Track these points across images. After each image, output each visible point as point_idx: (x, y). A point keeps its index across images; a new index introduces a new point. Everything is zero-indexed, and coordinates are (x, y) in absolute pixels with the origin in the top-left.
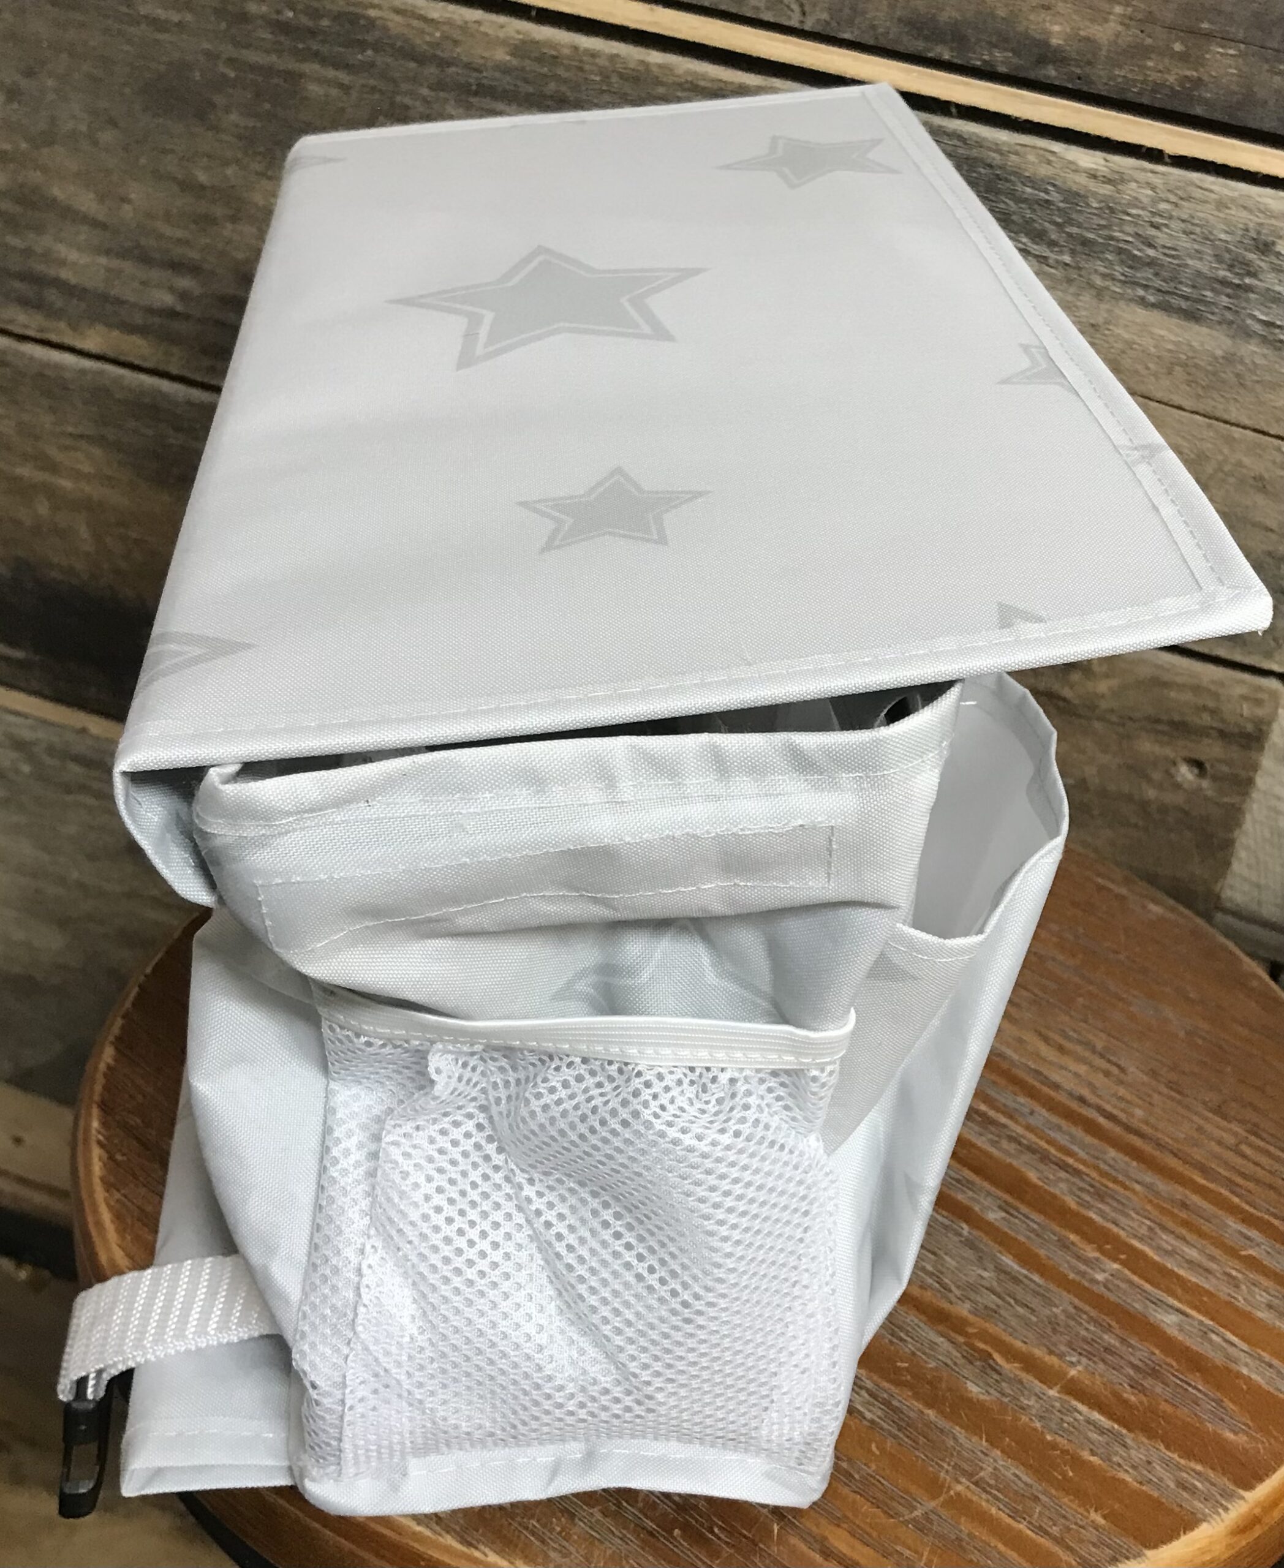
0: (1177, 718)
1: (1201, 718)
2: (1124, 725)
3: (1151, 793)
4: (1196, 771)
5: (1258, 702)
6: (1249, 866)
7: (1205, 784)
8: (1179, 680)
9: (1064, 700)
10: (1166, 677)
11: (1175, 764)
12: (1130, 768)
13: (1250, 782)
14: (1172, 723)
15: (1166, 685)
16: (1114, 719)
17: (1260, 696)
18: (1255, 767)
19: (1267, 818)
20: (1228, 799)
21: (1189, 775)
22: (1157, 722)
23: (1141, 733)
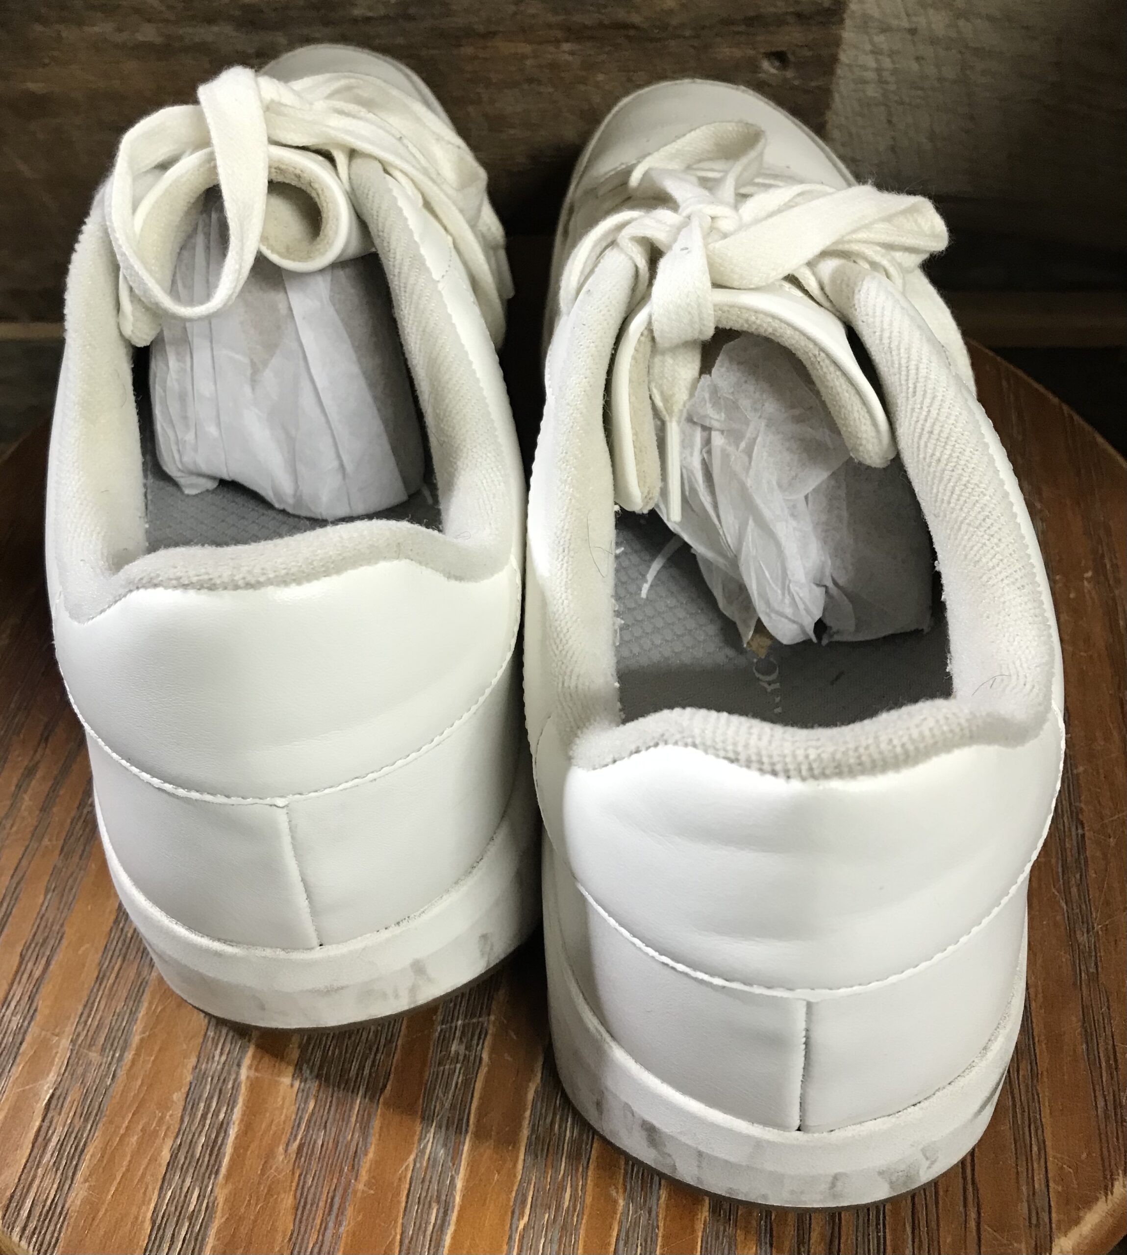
0: (752, 12)
1: (776, 6)
2: (697, 37)
4: (777, 64)
7: (790, 74)
9: (634, 27)
11: (758, 61)
13: (834, 59)
14: (750, 21)
16: (688, 33)
18: (837, 42)
19: (855, 91)
20: (813, 84)
21: (773, 71)
22: (733, 23)
23: (719, 39)
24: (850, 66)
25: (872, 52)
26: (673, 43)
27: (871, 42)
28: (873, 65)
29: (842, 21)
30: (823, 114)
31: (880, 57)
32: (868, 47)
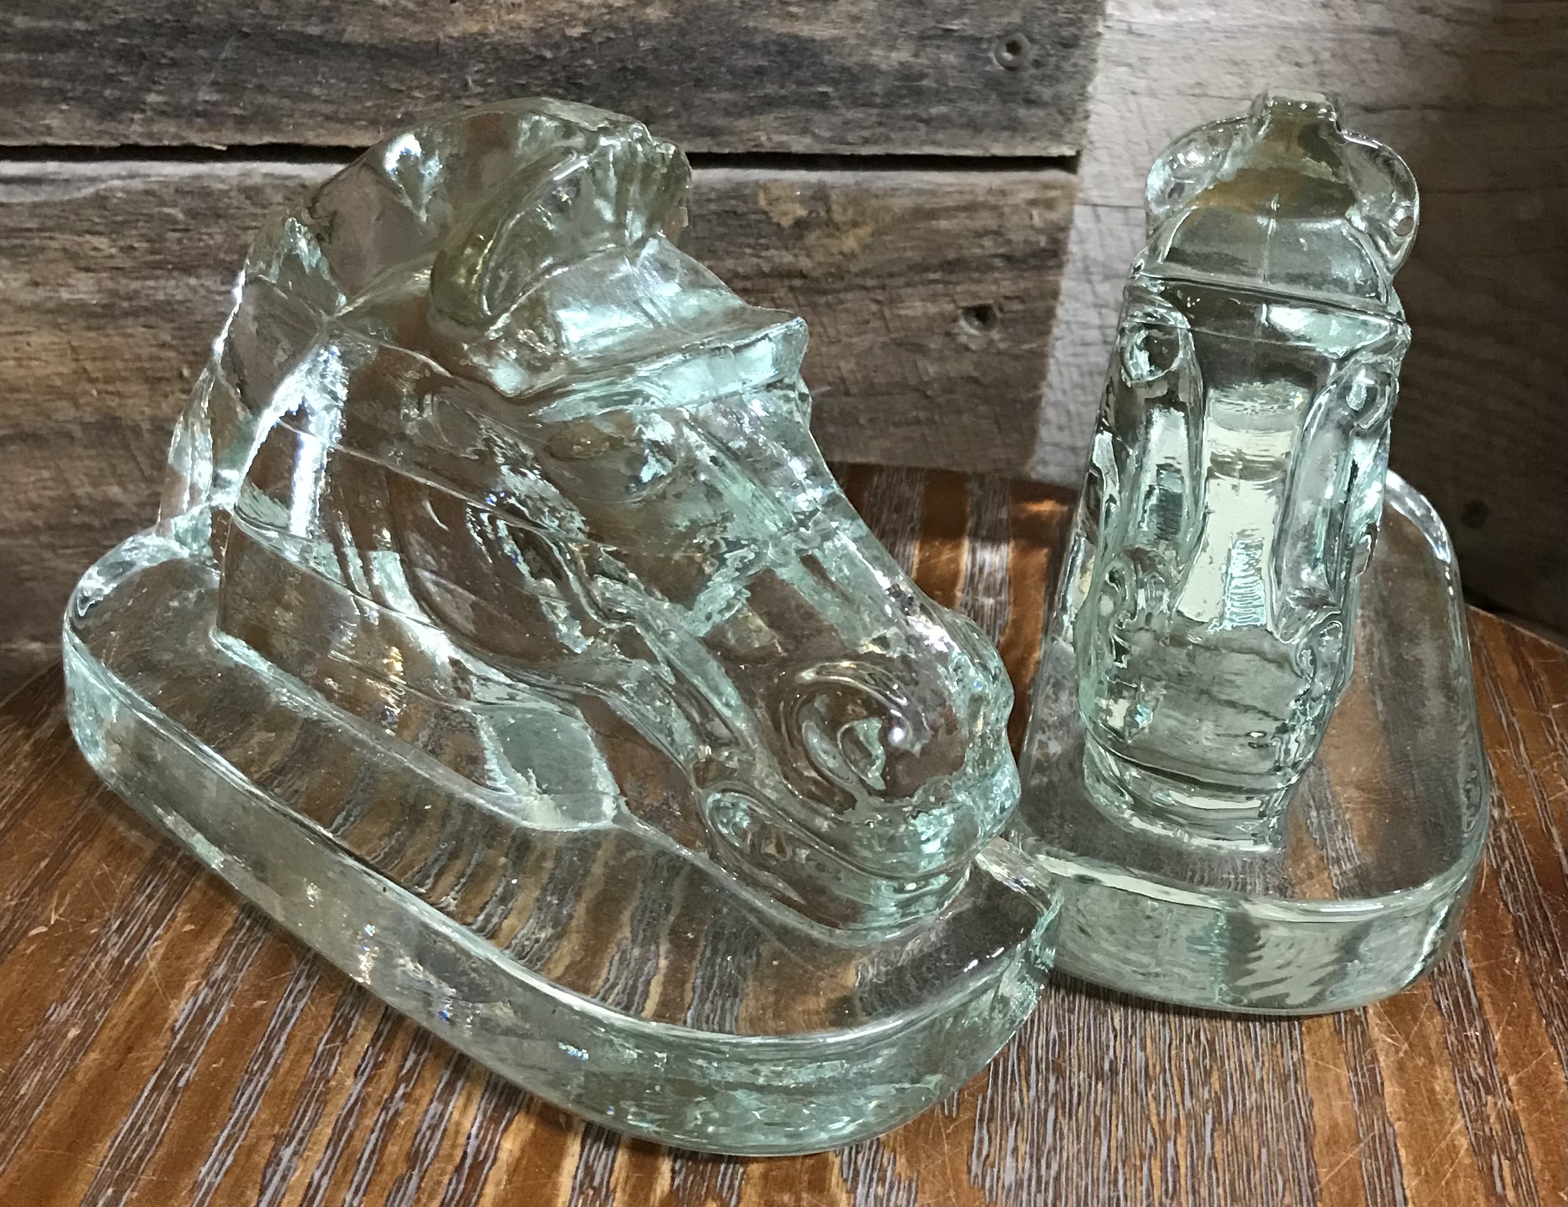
0: (951, 255)
1: (982, 247)
2: (883, 287)
3: (932, 369)
4: (978, 323)
5: (1049, 204)
6: (1061, 428)
7: (995, 335)
8: (949, 202)
9: (802, 275)
10: (929, 203)
11: (955, 320)
12: (899, 344)
13: (1050, 313)
14: (950, 266)
15: (932, 214)
16: (870, 282)
17: (1053, 193)
18: (1055, 294)
19: (1075, 355)
20: (1026, 347)
21: (973, 331)
22: (927, 269)
23: (909, 290)
24: (1068, 323)
25: (1096, 306)
26: (850, 296)
27: (1094, 292)
28: (1096, 321)
29: (1060, 266)
30: (1036, 387)
31: (1104, 311)
32: (1090, 299)
